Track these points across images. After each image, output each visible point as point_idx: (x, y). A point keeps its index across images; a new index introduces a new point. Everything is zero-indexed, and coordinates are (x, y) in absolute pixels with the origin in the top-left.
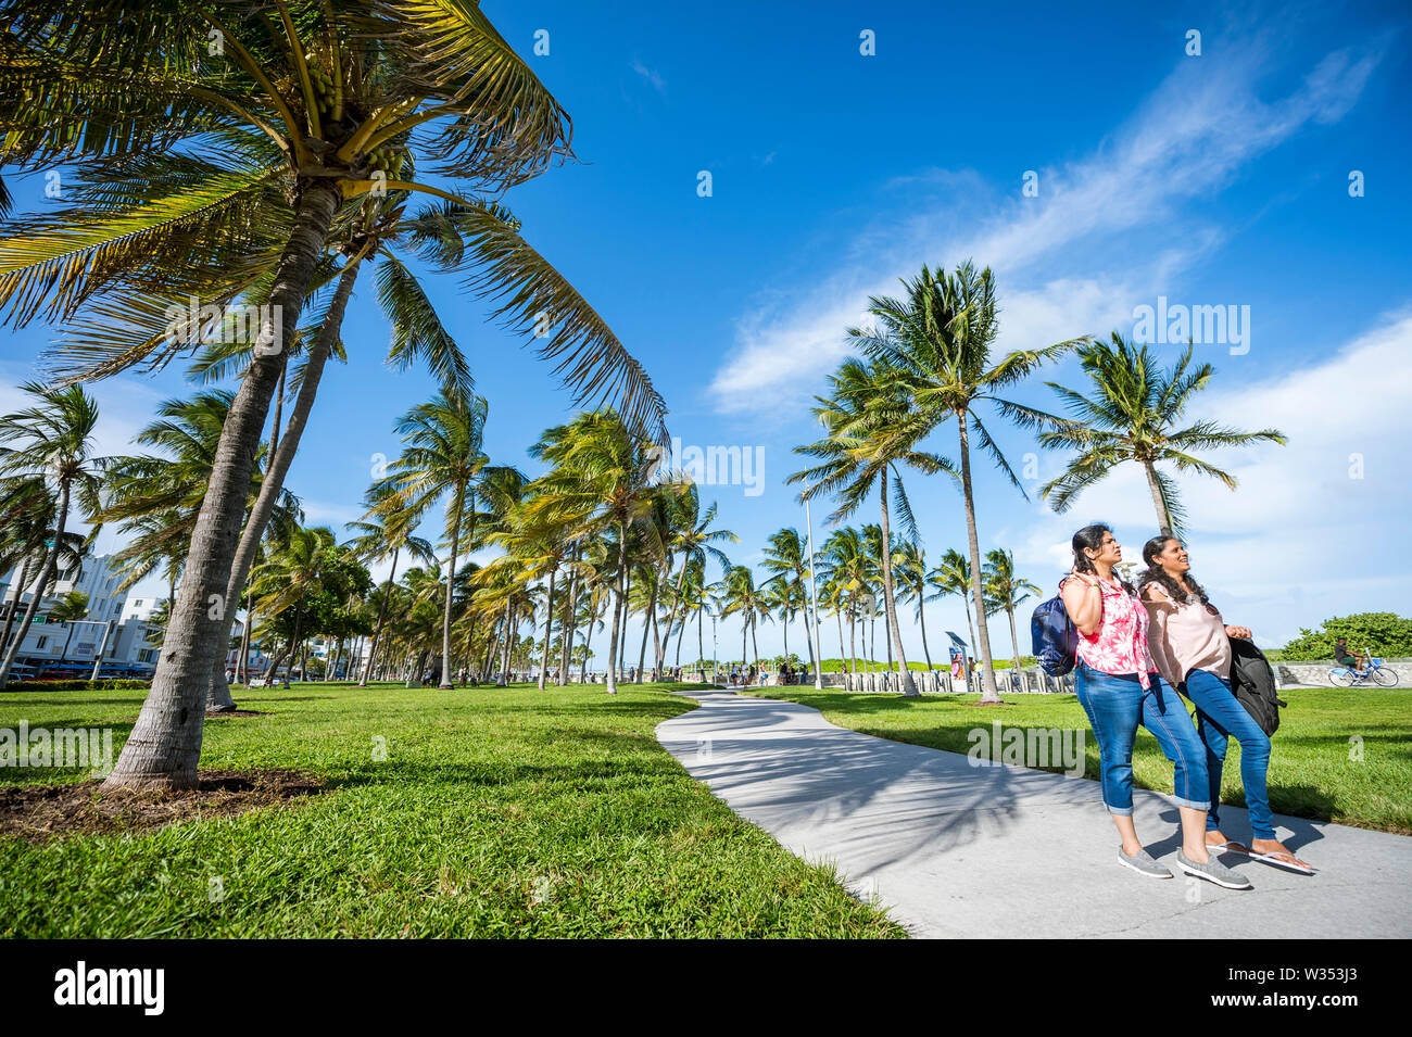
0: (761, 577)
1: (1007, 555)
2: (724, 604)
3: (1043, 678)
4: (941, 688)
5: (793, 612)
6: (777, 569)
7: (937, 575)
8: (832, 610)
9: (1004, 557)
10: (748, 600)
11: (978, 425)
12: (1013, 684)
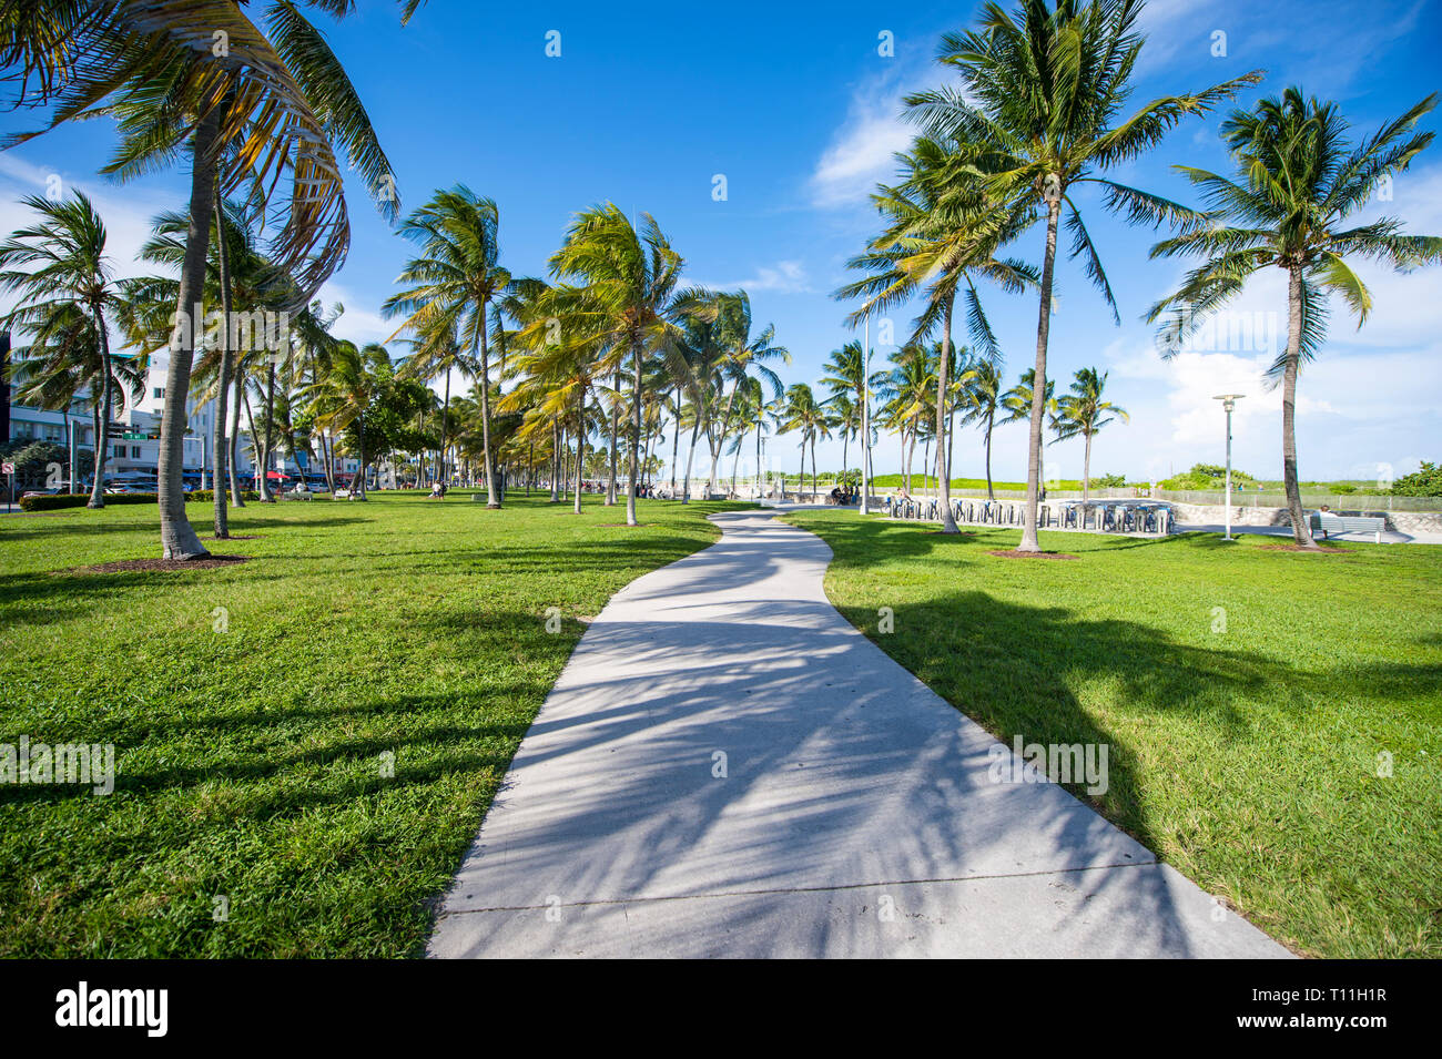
0: (821, 394)
1: (1099, 375)
2: (783, 422)
3: (1102, 515)
4: (990, 519)
5: (854, 431)
6: (837, 389)
7: (1012, 397)
8: (897, 428)
9: (1094, 377)
10: (807, 419)
11: (1076, 219)
12: (1068, 519)
